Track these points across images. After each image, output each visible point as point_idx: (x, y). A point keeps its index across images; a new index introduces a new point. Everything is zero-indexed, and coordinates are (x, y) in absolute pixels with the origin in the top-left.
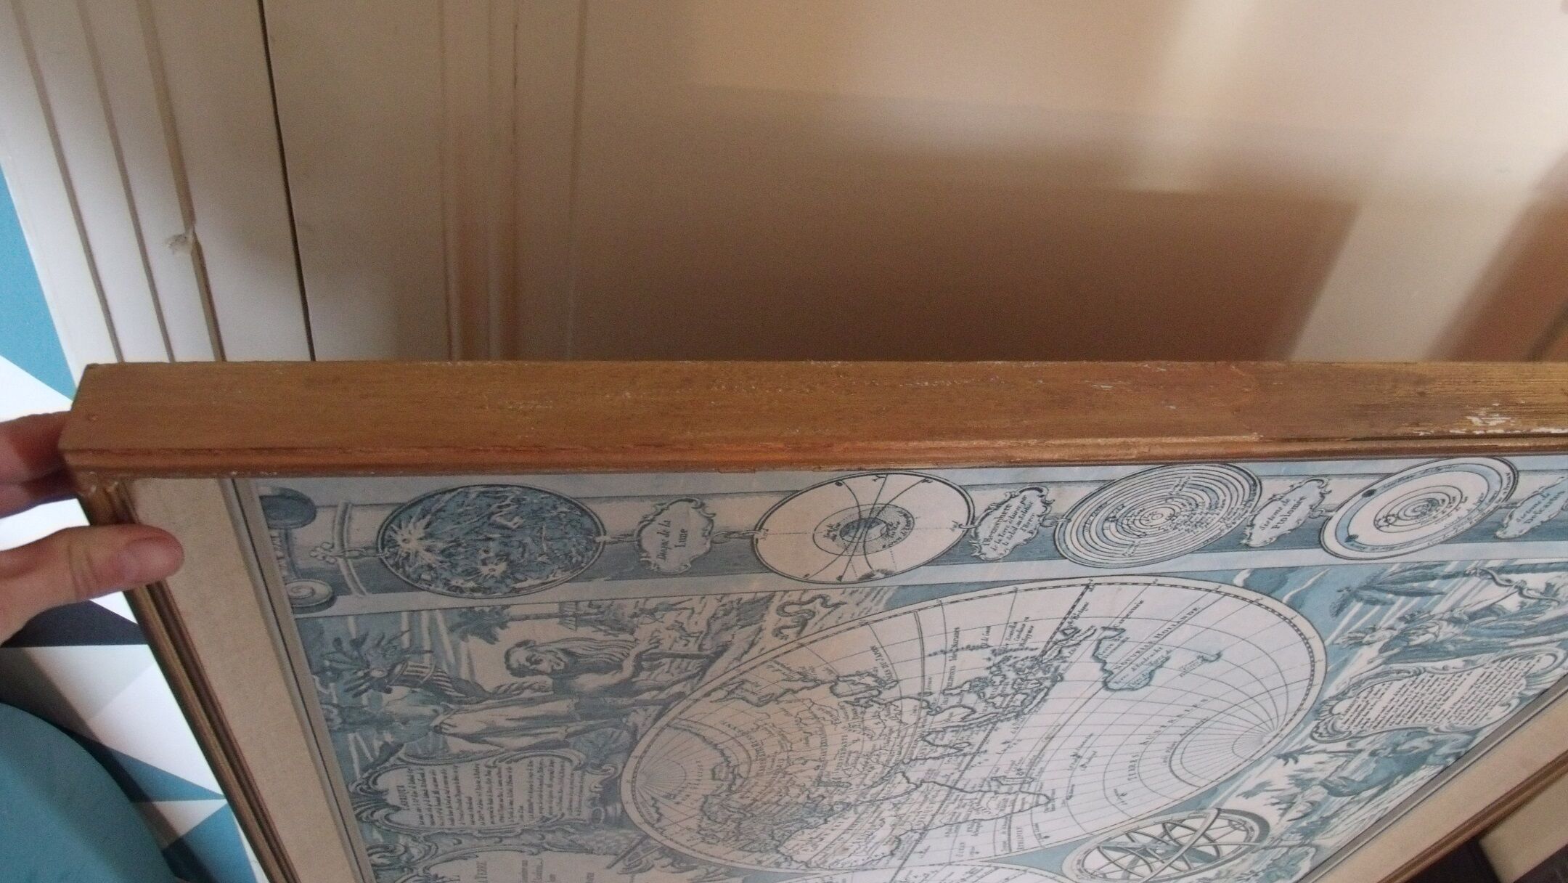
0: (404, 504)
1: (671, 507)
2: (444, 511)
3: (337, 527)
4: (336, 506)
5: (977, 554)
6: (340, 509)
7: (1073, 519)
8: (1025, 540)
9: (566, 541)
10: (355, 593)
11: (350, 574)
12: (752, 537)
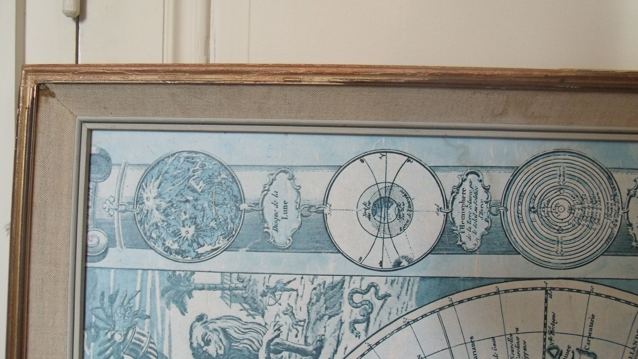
0: (151, 165)
1: (277, 177)
2: (168, 173)
3: (119, 183)
4: (120, 165)
5: (459, 243)
6: (122, 166)
7: (508, 207)
8: (486, 229)
9: (225, 206)
10: (118, 247)
11: (119, 227)
12: (323, 212)
